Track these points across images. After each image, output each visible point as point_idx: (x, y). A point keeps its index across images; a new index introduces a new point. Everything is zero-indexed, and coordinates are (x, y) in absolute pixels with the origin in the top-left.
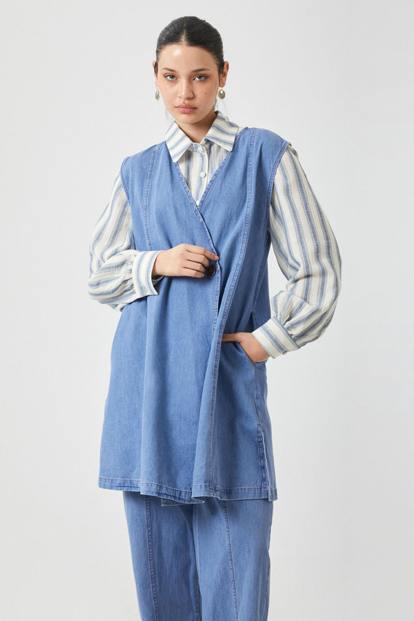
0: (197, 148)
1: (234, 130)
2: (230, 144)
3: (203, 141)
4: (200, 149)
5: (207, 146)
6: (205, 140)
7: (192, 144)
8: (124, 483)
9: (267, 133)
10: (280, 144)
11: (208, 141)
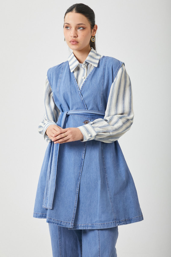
0: (81, 66)
1: (98, 57)
2: (96, 64)
3: (84, 63)
4: (83, 66)
5: (86, 65)
6: (85, 62)
7: (79, 64)
8: (42, 215)
9: (113, 59)
10: (118, 64)
11: (86, 62)
